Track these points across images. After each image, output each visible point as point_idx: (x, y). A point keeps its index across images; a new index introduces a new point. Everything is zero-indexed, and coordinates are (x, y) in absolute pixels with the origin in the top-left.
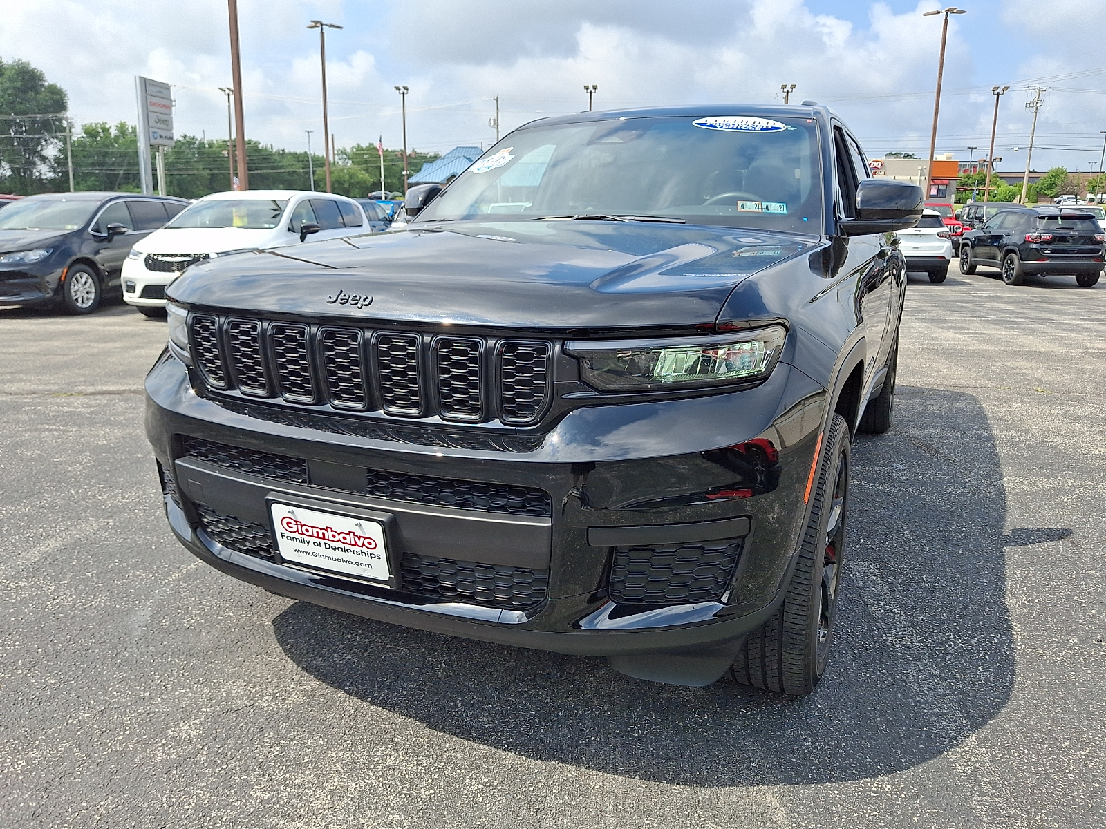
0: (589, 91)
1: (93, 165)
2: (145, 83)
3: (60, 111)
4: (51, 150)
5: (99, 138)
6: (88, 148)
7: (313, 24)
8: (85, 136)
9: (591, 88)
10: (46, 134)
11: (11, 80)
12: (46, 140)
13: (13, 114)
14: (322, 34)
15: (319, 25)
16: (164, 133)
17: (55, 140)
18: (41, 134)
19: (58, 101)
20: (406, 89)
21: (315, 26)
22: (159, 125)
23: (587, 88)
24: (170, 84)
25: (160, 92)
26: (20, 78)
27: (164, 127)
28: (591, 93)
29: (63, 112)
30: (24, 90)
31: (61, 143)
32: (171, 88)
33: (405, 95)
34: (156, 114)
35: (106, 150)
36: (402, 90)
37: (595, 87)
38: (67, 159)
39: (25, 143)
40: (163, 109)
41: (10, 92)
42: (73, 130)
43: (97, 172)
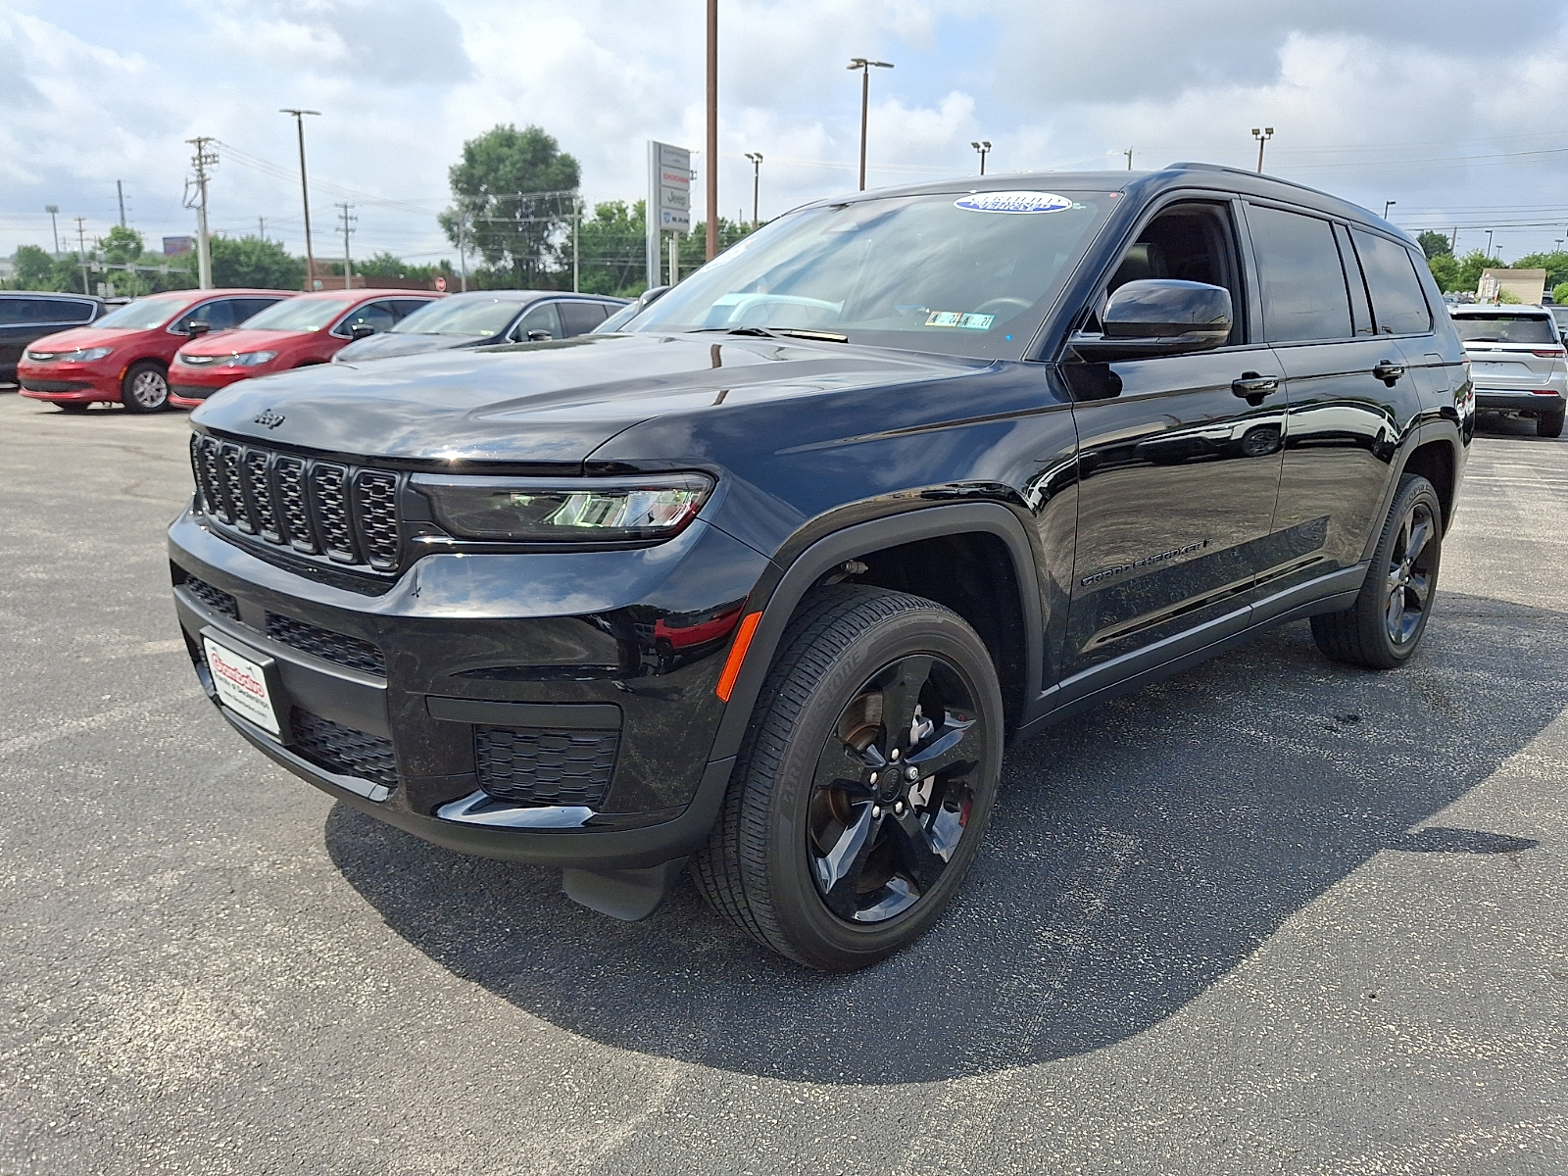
0: (1259, 137)
1: (604, 255)
2: (660, 150)
3: (571, 188)
4: (558, 238)
5: (613, 221)
6: (600, 234)
7: (855, 63)
8: (597, 218)
9: (1263, 133)
10: (554, 216)
11: (522, 152)
12: (553, 224)
13: (520, 193)
14: (866, 76)
15: (862, 64)
16: (678, 215)
17: (564, 224)
18: (548, 215)
19: (570, 176)
20: (988, 145)
21: (858, 66)
22: (673, 204)
23: (1256, 132)
24: (691, 150)
25: (677, 161)
26: (531, 149)
27: (679, 206)
28: (1263, 139)
29: (574, 189)
30: (533, 164)
31: (570, 228)
32: (691, 155)
33: (986, 154)
34: (670, 190)
35: (620, 235)
36: (982, 147)
37: (1270, 131)
38: (572, 247)
39: (530, 227)
40: (680, 182)
41: (518, 166)
42: (584, 211)
43: (608, 264)
